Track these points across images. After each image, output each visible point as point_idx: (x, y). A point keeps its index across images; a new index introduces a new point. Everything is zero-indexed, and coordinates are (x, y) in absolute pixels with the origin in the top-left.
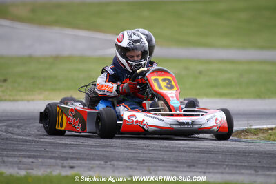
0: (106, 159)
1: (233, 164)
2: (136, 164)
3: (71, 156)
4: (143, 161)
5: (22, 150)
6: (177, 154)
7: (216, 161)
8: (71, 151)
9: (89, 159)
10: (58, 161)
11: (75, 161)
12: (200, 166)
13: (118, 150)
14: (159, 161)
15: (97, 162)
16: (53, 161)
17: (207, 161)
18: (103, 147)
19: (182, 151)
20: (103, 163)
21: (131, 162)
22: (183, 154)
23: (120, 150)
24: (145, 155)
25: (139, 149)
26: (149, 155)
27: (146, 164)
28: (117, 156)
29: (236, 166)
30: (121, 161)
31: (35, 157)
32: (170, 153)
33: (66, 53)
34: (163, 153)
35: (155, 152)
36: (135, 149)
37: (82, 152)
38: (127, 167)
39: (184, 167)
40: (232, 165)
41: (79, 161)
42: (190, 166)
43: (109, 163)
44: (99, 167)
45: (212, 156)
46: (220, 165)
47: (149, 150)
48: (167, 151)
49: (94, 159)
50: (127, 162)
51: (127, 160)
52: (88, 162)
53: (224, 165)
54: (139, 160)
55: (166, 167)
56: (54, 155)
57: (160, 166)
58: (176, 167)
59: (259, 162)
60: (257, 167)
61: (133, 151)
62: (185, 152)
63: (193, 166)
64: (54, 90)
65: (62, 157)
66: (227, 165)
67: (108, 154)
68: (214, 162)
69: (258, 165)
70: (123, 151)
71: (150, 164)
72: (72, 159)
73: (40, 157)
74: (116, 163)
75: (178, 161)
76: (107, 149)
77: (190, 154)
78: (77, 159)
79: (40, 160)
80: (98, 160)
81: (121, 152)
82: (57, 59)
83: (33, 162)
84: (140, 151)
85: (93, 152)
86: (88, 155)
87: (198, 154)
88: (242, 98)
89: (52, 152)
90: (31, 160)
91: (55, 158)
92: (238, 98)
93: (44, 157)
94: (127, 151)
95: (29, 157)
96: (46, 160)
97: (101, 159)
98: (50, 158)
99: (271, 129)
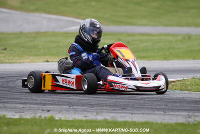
0: (70, 104)
2: (88, 108)
3: (48, 102)
4: (92, 106)
5: (17, 99)
6: (115, 100)
7: (139, 105)
8: (48, 99)
9: (59, 105)
10: (40, 106)
11: (50, 106)
12: (129, 109)
14: (103, 106)
15: (64, 107)
16: (36, 106)
17: (133, 105)
20: (68, 107)
21: (86, 106)
22: (119, 100)
23: (78, 98)
24: (94, 101)
26: (97, 102)
27: (95, 108)
28: (77, 102)
29: (152, 108)
30: (79, 106)
31: (25, 103)
32: (111, 100)
33: (43, 30)
34: (105, 99)
35: (101, 99)
37: (55, 99)
38: (83, 110)
39: (119, 110)
40: (149, 108)
41: (53, 106)
42: (123, 109)
43: (72, 107)
44: (65, 110)
45: (138, 101)
46: (142, 108)
49: (62, 105)
51: (83, 105)
52: (58, 107)
53: (144, 108)
55: (108, 110)
56: (37, 102)
57: (104, 109)
58: (114, 110)
60: (165, 109)
61: (87, 99)
63: (125, 109)
64: (36, 55)
65: (42, 104)
66: (146, 108)
67: (71, 101)
68: (138, 106)
69: (166, 107)
70: (80, 98)
71: (98, 108)
72: (48, 104)
73: (28, 103)
74: (76, 107)
75: (115, 106)
77: (123, 100)
78: (51, 104)
79: (28, 106)
80: (65, 105)
81: (79, 99)
82: (38, 34)
83: (23, 107)
84: (91, 99)
85: (61, 100)
86: (58, 102)
87: (128, 100)
88: (155, 60)
89: (36, 100)
90: (22, 106)
91: (37, 104)
92: (152, 60)
93: (31, 104)
94: (83, 98)
95: (21, 103)
96: (32, 106)
97: (67, 105)
98: (35, 104)
99: (174, 82)
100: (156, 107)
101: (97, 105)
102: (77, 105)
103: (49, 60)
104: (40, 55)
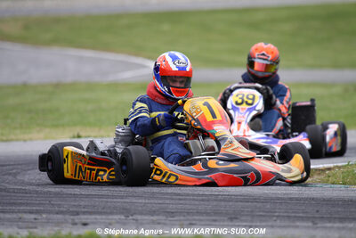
0: (127, 212)
1: (285, 214)
2: (164, 218)
3: (83, 210)
4: (172, 214)
6: (215, 203)
7: (263, 212)
8: (82, 203)
9: (105, 213)
10: (67, 217)
11: (88, 217)
12: (244, 218)
13: (140, 201)
14: (193, 214)
15: (116, 217)
16: (60, 216)
17: (252, 212)
18: (122, 197)
19: (221, 200)
20: (123, 217)
21: (158, 215)
22: (223, 203)
23: (144, 201)
24: (174, 206)
25: (167, 199)
26: (180, 206)
27: (177, 218)
28: (140, 208)
29: (289, 217)
30: (145, 214)
31: (38, 212)
32: (206, 203)
33: (69, 79)
34: (197, 203)
35: (187, 202)
36: (161, 199)
37: (97, 204)
38: (153, 222)
39: (224, 220)
40: (283, 216)
41: (93, 217)
42: (231, 219)
43: (131, 218)
44: (118, 223)
45: (259, 205)
46: (269, 216)
47: (180, 199)
48: (203, 200)
49: (111, 213)
50: (152, 215)
51: (152, 213)
52: (104, 217)
53: (273, 216)
54: (168, 212)
55: (202, 220)
56: (62, 209)
58: (215, 221)
59: (318, 211)
60: (315, 218)
61: (160, 202)
62: (224, 200)
63: (236, 218)
64: (56, 126)
65: (72, 212)
66: (277, 216)
68: (261, 213)
69: (317, 215)
70: (147, 201)
71: (182, 218)
72: (84, 213)
73: (44, 212)
74: (139, 217)
75: (216, 213)
76: (127, 200)
77: (231, 203)
78: (90, 213)
79: (44, 216)
80: (117, 214)
81: (145, 203)
82: (58, 86)
83: (35, 219)
84: (167, 201)
85: (109, 204)
86: (104, 208)
87: (241, 204)
89: (59, 206)
90: (33, 216)
91: (62, 213)
93: (49, 212)
94: (152, 201)
95: (31, 212)
96: (51, 216)
97: (121, 213)
98: (57, 213)
99: (329, 169)
100: (297, 215)
101: (180, 213)
102: (141, 214)
103: (82, 134)
104: (63, 126)
